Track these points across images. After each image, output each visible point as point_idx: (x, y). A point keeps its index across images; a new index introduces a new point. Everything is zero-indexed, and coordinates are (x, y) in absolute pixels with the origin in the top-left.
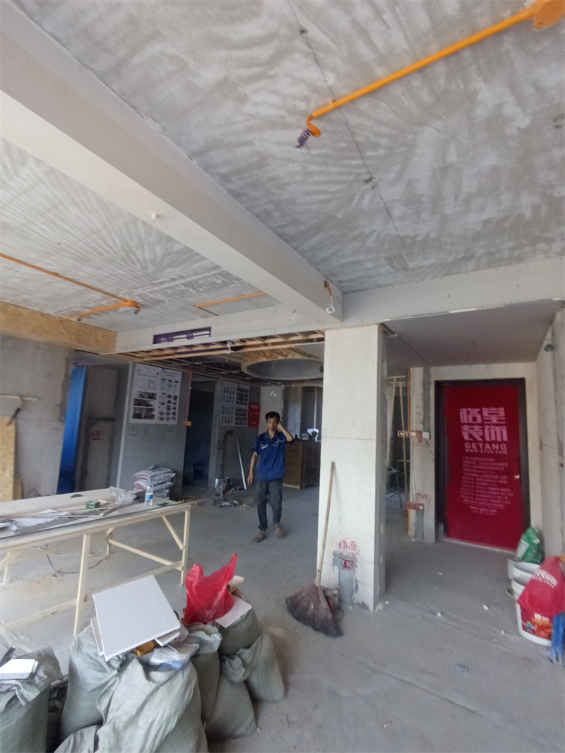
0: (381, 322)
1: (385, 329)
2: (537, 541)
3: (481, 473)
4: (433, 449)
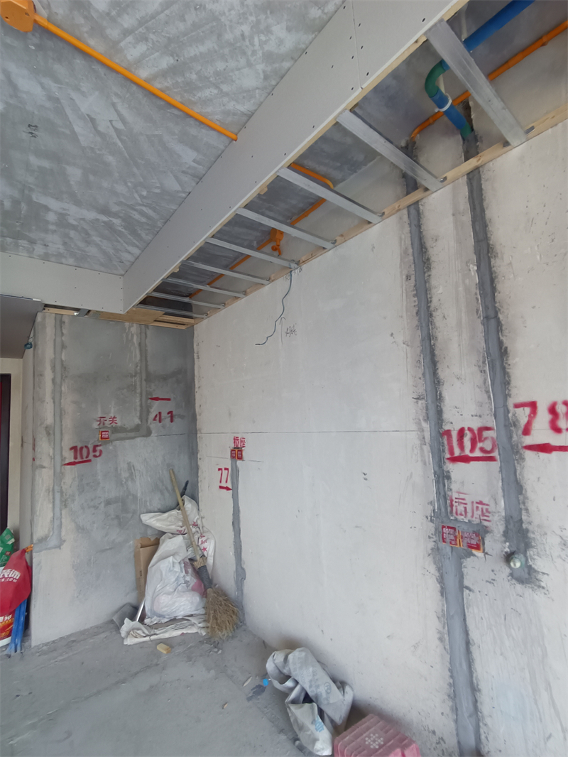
2: (12, 541)
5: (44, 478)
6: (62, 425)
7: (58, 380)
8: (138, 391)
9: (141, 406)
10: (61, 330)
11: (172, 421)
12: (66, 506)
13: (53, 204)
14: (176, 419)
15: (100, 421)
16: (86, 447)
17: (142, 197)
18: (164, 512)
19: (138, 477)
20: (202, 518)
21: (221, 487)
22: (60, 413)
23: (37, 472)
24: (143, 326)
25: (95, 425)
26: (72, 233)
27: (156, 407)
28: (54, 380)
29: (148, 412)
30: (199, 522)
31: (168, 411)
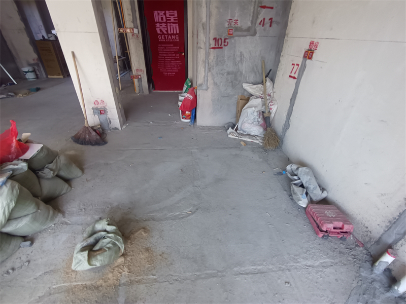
2: (190, 84)
3: (168, 54)
4: (141, 40)
5: (202, 54)
6: (210, 23)
9: (254, 13)
11: (270, 26)
12: (210, 71)
14: (274, 25)
15: (229, 22)
16: (221, 39)
18: (254, 84)
19: (244, 62)
20: (274, 92)
21: (290, 76)
22: (209, 15)
23: (199, 50)
25: (226, 25)
27: (264, 14)
29: (257, 17)
30: (272, 94)
31: (270, 18)
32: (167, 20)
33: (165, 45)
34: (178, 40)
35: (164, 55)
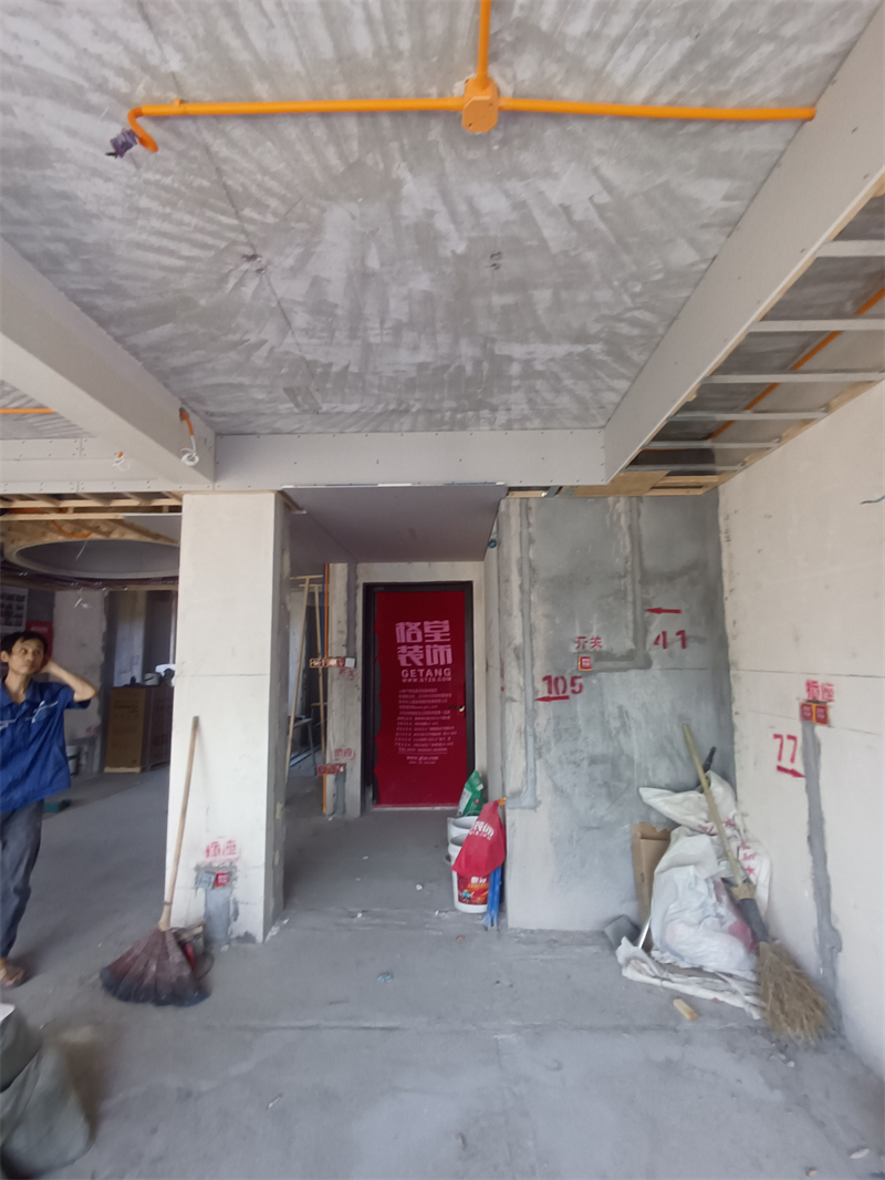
0: (280, 488)
1: (286, 501)
2: (480, 787)
3: (422, 710)
4: (359, 682)
5: (515, 715)
6: (532, 647)
7: (526, 586)
8: (630, 598)
9: (635, 622)
10: (528, 519)
11: (684, 646)
12: (540, 755)
13: (518, 351)
14: (690, 644)
15: (578, 642)
16: (563, 678)
17: (634, 296)
18: (677, 791)
19: (634, 730)
20: (744, 815)
21: (780, 769)
22: (530, 631)
23: (508, 705)
24: (634, 500)
25: (573, 648)
26: (539, 384)
27: (658, 624)
28: (521, 586)
29: (646, 632)
30: (738, 821)
31: (677, 630)
32: (424, 639)
33: (417, 691)
34: (449, 679)
35: (413, 713)
